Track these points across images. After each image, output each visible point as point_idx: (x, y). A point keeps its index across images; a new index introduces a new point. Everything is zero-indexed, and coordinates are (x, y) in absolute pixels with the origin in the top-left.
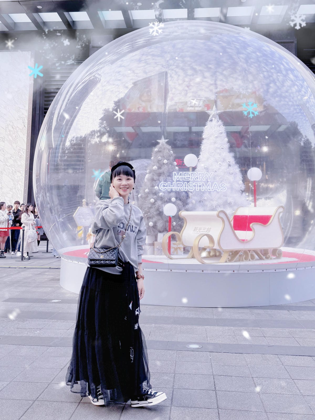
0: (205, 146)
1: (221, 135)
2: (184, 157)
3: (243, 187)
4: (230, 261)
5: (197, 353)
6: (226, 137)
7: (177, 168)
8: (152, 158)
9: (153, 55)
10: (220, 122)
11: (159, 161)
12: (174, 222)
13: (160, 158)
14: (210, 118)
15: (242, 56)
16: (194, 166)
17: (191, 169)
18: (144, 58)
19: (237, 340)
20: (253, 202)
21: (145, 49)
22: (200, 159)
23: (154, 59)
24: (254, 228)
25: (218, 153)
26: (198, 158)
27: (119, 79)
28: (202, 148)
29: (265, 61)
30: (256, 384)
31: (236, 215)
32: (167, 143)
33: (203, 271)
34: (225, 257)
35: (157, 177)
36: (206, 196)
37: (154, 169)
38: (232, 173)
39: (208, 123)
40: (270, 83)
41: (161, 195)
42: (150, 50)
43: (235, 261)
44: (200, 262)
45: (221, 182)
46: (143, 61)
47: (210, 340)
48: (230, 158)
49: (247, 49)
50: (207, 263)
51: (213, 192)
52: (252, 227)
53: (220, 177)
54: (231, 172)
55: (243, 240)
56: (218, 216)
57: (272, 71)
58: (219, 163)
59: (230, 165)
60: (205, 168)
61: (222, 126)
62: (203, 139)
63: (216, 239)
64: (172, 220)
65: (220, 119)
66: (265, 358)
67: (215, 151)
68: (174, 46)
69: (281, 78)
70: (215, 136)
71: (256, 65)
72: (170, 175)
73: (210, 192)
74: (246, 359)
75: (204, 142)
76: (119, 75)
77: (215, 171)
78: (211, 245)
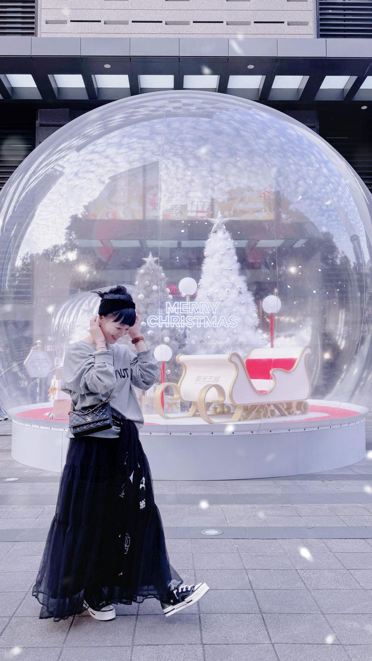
0: (208, 266)
1: (229, 252)
2: (178, 282)
3: (257, 322)
4: (245, 419)
5: (218, 540)
6: (235, 254)
7: (171, 296)
8: (136, 283)
9: (139, 137)
10: (227, 234)
11: (146, 287)
12: (169, 369)
13: (148, 284)
14: (213, 228)
15: (261, 141)
16: (192, 294)
17: (188, 298)
18: (126, 141)
19: (265, 521)
20: (269, 341)
21: (128, 129)
22: (201, 285)
23: (140, 143)
24: (275, 377)
25: (225, 276)
26: (198, 283)
27: (92, 170)
28: (203, 270)
29: (291, 150)
30: (302, 578)
31: (249, 358)
32: (156, 262)
33: (212, 433)
34: (238, 413)
35: (144, 309)
36: (209, 335)
37: (140, 299)
38: (244, 304)
39: (212, 235)
40: (299, 180)
41: (151, 333)
42: (134, 130)
43: (251, 419)
44: (206, 421)
45: (230, 315)
46: (125, 146)
47: (231, 523)
48: (240, 282)
49: (268, 132)
50: (216, 423)
51: (220, 328)
52: (274, 375)
53: (228, 309)
54: (243, 301)
55: (262, 392)
56: (230, 360)
57: (302, 163)
58: (227, 290)
59: (240, 293)
60: (208, 296)
61: (229, 239)
62: (205, 257)
63: (227, 390)
64: (166, 365)
65: (227, 231)
66: (307, 544)
67: (221, 274)
68: (169, 125)
69: (312, 173)
70: (221, 253)
71: (281, 154)
72: (162, 307)
73: (214, 329)
74: (282, 546)
75: (206, 261)
76: (91, 164)
77: (222, 300)
78: (221, 399)
